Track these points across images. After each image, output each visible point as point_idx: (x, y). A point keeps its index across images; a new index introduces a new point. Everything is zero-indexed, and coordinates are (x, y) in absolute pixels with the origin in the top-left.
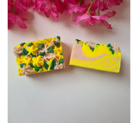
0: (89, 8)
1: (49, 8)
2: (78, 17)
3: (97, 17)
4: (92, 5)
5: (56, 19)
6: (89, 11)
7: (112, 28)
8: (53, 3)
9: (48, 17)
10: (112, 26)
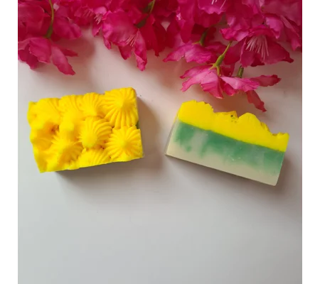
0: (220, 56)
1: (129, 41)
2: (193, 72)
3: (234, 82)
4: (227, 52)
5: (142, 66)
6: (219, 65)
7: (264, 110)
8: (138, 32)
9: (125, 57)
10: (265, 106)
